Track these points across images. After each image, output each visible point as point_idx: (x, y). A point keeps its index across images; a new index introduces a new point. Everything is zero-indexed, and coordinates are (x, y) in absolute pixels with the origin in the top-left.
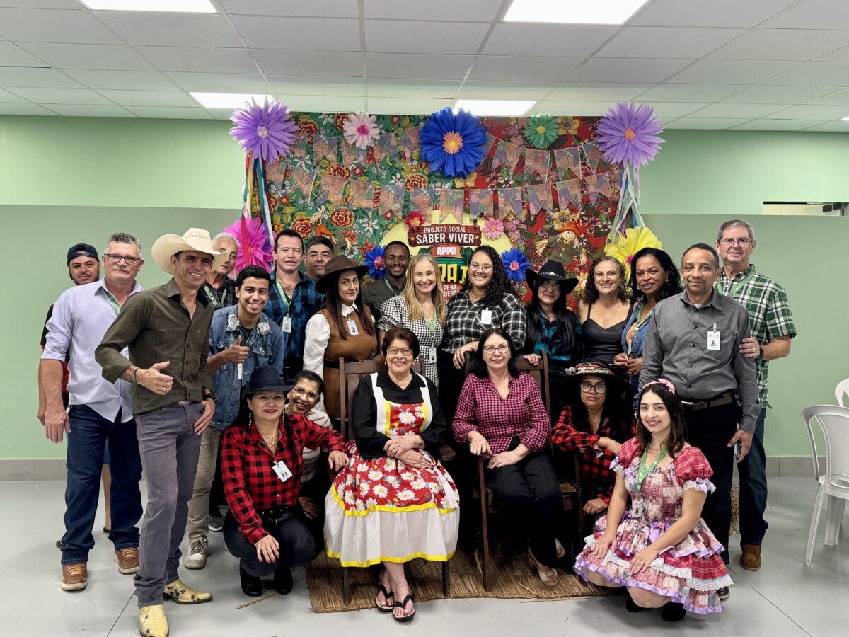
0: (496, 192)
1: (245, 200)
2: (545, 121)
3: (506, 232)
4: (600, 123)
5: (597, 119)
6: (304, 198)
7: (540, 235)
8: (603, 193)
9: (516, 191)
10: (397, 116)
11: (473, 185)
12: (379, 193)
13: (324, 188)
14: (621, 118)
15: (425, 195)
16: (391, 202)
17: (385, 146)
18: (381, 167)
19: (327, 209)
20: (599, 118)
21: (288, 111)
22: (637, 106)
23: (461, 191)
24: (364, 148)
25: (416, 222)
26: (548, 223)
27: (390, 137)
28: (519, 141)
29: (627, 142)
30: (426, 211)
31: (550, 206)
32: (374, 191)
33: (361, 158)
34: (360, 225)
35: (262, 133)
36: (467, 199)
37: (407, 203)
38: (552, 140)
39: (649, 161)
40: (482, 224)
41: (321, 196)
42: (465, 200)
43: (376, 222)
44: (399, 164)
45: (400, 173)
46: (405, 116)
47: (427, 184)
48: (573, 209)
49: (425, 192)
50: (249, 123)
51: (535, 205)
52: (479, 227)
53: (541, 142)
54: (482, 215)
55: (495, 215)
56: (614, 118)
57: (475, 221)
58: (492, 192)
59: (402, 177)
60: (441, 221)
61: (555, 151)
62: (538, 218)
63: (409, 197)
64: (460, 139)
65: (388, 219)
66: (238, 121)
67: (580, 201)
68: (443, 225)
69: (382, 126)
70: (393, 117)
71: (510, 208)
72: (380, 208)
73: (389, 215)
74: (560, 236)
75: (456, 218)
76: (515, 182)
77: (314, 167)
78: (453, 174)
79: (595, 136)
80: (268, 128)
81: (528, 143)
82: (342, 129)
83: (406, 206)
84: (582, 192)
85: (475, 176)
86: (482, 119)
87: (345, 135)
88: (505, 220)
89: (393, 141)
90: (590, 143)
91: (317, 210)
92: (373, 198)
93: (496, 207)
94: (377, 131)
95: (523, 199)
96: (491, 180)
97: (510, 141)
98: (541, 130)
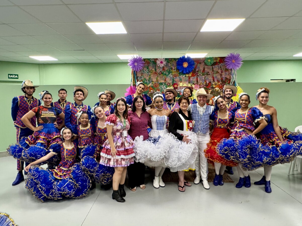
0: (197, 77)
1: (131, 81)
2: (210, 58)
4: (225, 58)
5: (224, 57)
6: (146, 80)
7: (210, 89)
8: (227, 77)
9: (203, 77)
10: (171, 58)
11: (191, 76)
12: (166, 79)
13: (151, 78)
14: (231, 57)
15: (178, 79)
16: (169, 81)
17: (167, 66)
18: (166, 72)
19: (152, 83)
20: (225, 57)
21: (142, 58)
22: (235, 54)
23: (188, 77)
24: (162, 67)
25: (176, 86)
26: (211, 85)
27: (169, 64)
28: (203, 64)
29: (233, 63)
30: (178, 83)
31: (212, 81)
32: (164, 78)
33: (161, 70)
34: (161, 87)
35: (136, 64)
38: (212, 63)
39: (239, 68)
40: (193, 86)
41: (151, 80)
42: (189, 80)
43: (165, 86)
44: (171, 71)
46: (172, 58)
47: (178, 76)
48: (218, 81)
50: (132, 62)
51: (208, 81)
52: (193, 87)
53: (209, 64)
54: (193, 84)
55: (197, 84)
56: (229, 57)
57: (192, 85)
59: (172, 74)
60: (182, 86)
61: (213, 66)
62: (209, 84)
63: (174, 79)
64: (187, 64)
65: (168, 85)
66: (130, 61)
67: (220, 79)
68: (183, 87)
69: (166, 61)
70: (169, 59)
71: (201, 82)
72: (166, 82)
73: (168, 84)
74: (215, 89)
75: (187, 85)
76: (202, 75)
77: (149, 72)
78: (185, 73)
79: (224, 62)
80: (137, 63)
81: (206, 64)
82: (156, 62)
83: (173, 82)
84: (221, 77)
85: (191, 73)
86: (193, 58)
87: (157, 64)
88: (200, 85)
89: (170, 65)
90: (223, 64)
91: (150, 84)
92: (164, 80)
93: (197, 81)
94: (165, 62)
95: (205, 79)
96: (196, 74)
97: (201, 64)
98: (209, 61)
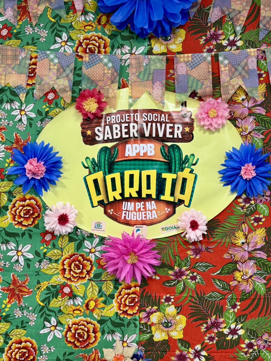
0: (215, 58)
3: (233, 120)
9: (248, 56)
11: (180, 49)
12: (35, 64)
15: (106, 64)
16: (53, 76)
18: (38, 25)
23: (161, 57)
25: (91, 106)
30: (108, 89)
32: (28, 62)
34: (9, 112)
36: (171, 71)
37: (78, 79)
42: (167, 72)
43: (31, 106)
44: (67, 19)
45: (68, 33)
47: (109, 49)
49: (106, 60)
54: (193, 95)
55: (216, 93)
57: (184, 104)
58: (209, 59)
59: (70, 38)
60: (131, 105)
63: (80, 69)
65: (50, 102)
68: (136, 111)
71: (238, 81)
72: (37, 86)
73: (51, 96)
75: (155, 100)
76: (245, 43)
83: (76, 83)
85: (182, 34)
92: (27, 71)
93: (216, 81)
95: (259, 69)
96: (207, 41)
